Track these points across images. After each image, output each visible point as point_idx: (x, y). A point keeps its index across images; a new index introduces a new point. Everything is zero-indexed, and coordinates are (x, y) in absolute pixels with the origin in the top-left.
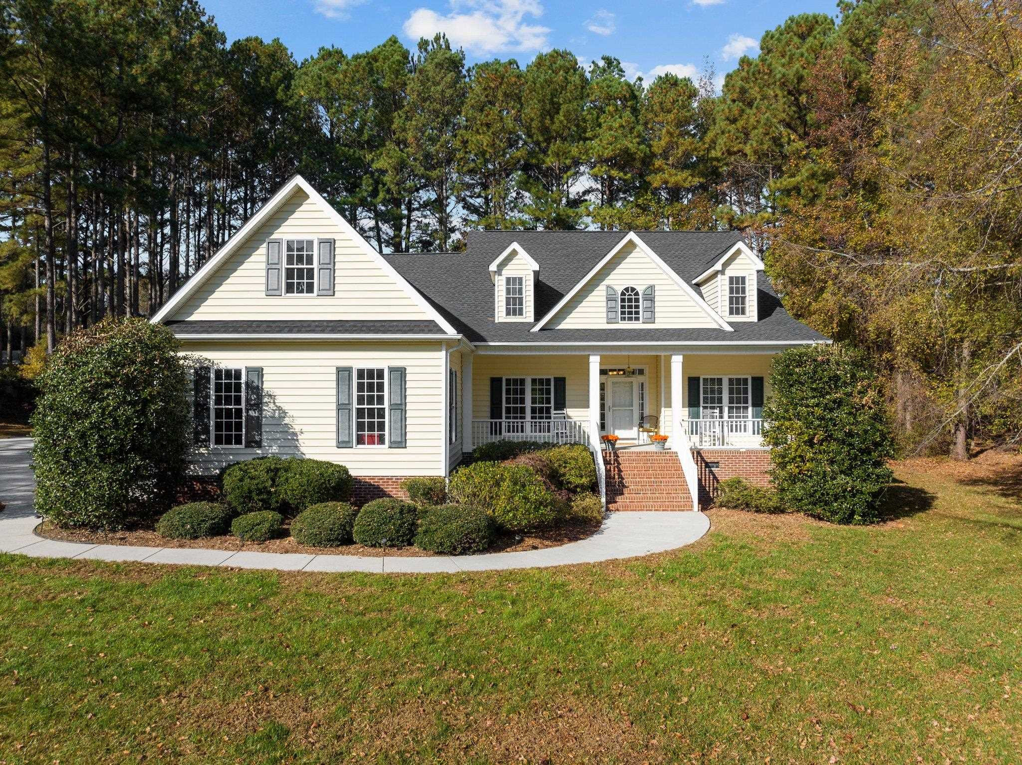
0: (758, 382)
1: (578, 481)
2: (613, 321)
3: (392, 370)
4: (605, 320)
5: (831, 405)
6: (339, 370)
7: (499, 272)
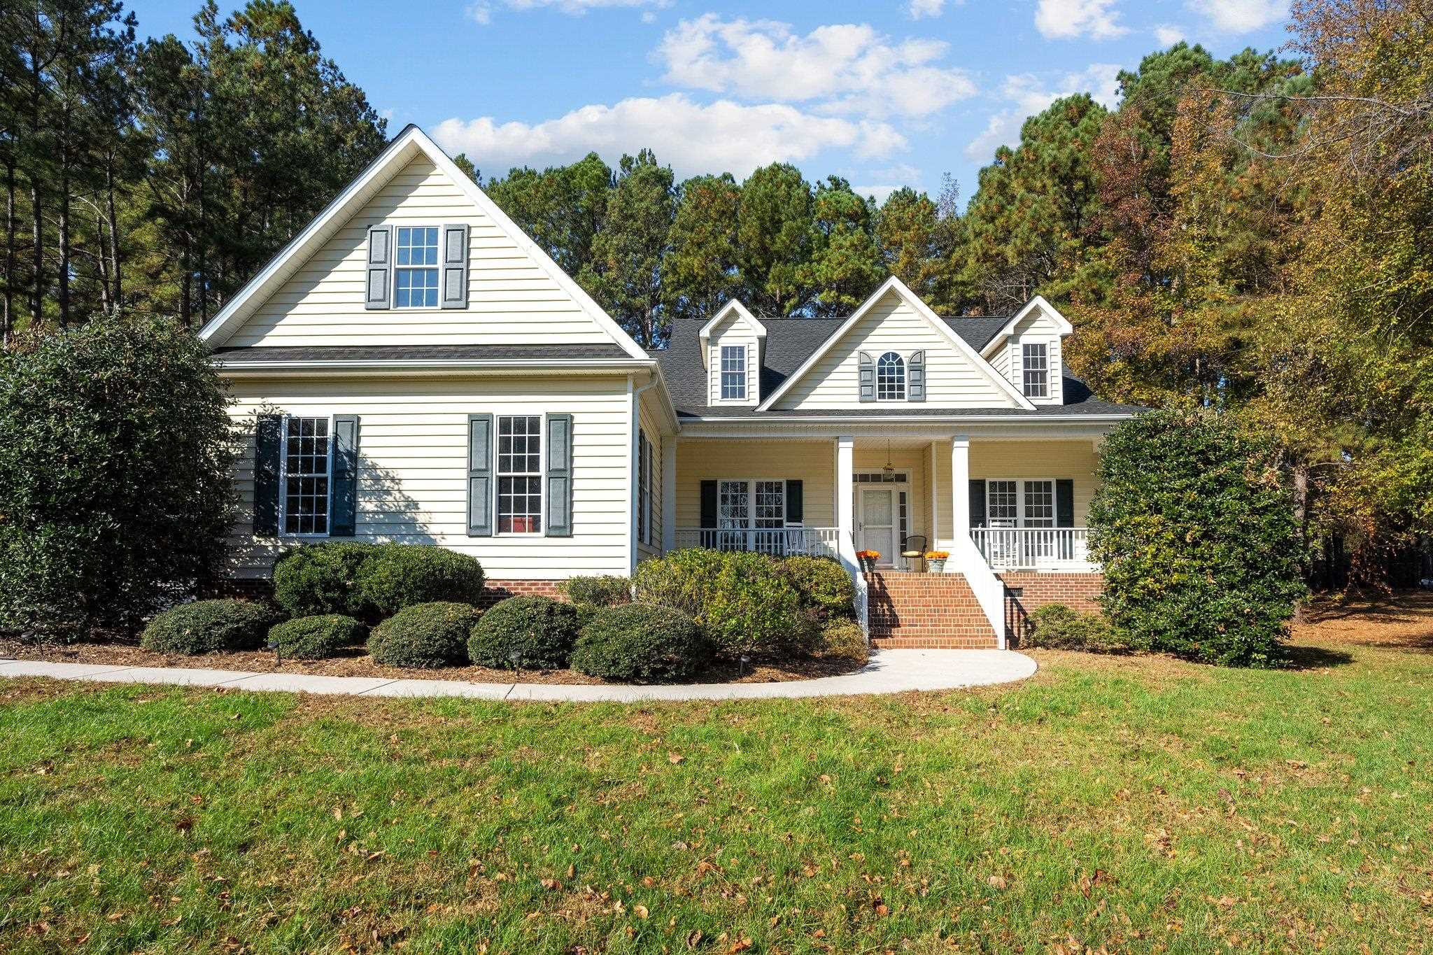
0: (1066, 488)
1: (828, 600)
2: (868, 398)
3: (552, 418)
4: (857, 398)
5: (1209, 486)
6: (473, 419)
7: (713, 340)
